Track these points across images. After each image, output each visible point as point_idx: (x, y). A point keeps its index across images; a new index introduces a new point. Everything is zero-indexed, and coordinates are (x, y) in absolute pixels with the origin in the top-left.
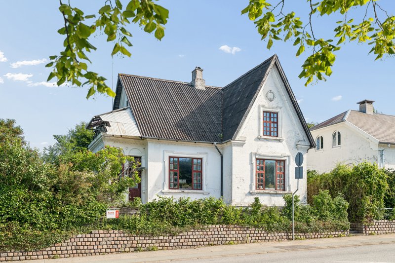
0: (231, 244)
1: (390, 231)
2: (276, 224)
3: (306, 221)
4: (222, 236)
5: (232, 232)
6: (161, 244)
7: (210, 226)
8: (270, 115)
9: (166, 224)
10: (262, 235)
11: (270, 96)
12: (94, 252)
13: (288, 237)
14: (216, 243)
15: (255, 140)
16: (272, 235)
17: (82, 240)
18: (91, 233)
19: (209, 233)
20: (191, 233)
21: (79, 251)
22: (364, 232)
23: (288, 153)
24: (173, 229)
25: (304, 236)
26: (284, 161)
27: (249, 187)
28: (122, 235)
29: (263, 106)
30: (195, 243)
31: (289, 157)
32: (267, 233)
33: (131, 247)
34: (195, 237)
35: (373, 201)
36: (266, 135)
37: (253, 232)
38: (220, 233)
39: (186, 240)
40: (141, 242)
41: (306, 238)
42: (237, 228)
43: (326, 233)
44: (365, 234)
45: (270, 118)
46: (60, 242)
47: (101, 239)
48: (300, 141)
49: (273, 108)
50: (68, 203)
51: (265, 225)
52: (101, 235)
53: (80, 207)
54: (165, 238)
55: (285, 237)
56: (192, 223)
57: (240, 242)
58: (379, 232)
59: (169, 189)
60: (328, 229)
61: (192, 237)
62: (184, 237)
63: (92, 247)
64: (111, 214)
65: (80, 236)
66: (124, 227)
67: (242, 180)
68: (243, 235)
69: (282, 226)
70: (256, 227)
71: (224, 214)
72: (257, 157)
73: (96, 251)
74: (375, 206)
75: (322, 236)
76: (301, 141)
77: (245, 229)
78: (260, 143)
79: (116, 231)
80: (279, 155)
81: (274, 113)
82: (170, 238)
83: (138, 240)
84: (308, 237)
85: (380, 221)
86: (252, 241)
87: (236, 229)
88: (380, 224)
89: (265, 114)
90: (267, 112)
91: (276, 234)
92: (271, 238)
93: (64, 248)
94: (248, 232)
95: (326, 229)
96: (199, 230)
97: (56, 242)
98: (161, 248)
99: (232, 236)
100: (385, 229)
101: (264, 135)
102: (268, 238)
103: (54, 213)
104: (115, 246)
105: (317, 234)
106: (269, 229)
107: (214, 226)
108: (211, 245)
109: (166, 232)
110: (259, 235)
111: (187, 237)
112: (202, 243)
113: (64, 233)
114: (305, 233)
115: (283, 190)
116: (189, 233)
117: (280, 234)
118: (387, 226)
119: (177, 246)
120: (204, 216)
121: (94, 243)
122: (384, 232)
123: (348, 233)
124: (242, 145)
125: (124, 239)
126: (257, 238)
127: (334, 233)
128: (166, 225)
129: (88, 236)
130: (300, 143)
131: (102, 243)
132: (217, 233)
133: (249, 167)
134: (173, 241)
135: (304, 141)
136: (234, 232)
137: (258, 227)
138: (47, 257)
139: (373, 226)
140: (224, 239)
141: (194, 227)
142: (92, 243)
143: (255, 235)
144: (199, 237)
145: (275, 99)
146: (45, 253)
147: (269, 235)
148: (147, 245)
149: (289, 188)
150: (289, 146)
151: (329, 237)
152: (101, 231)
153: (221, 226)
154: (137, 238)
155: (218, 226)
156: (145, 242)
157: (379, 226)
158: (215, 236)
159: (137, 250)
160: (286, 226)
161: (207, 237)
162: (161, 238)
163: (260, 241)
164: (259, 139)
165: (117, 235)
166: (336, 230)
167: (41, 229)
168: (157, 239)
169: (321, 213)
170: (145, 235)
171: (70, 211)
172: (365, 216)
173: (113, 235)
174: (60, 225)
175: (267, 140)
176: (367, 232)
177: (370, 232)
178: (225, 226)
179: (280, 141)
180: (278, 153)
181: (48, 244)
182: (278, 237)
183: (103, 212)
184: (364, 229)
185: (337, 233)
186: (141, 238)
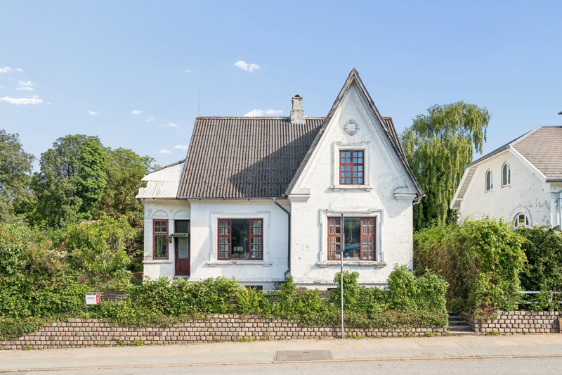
0: (244, 340)
1: (533, 330)
2: (314, 315)
3: (368, 311)
4: (233, 329)
5: (247, 325)
6: (149, 338)
7: (216, 316)
8: (352, 155)
9: (156, 312)
10: (293, 329)
11: (351, 127)
12: (70, 344)
13: (335, 334)
14: (223, 338)
15: (326, 192)
16: (309, 330)
17: (57, 329)
18: (67, 322)
19: (214, 325)
20: (189, 325)
21: (53, 343)
22: (477, 330)
23: (380, 207)
24: (165, 319)
25: (364, 334)
26: (375, 218)
27: (316, 256)
28: (102, 325)
29: (339, 144)
30: (194, 338)
31: (381, 211)
32: (302, 327)
33: (112, 340)
34: (195, 329)
35: (495, 282)
36: (345, 184)
37: (279, 325)
38: (230, 325)
39: (182, 334)
40: (124, 334)
41: (366, 336)
42: (255, 319)
43: (403, 330)
44: (478, 333)
45: (352, 158)
46: (33, 331)
47: (78, 329)
48: (399, 188)
49: (354, 144)
50: (41, 287)
51: (297, 316)
52: (78, 325)
53: (55, 291)
54: (155, 329)
55: (330, 334)
56: (189, 312)
57: (258, 338)
58: (507, 330)
59: (218, 259)
60: (406, 323)
61: (190, 329)
62: (180, 329)
63: (67, 338)
64: (91, 300)
65: (55, 324)
66: (104, 316)
67: (305, 248)
68: (264, 329)
69: (324, 317)
70: (283, 318)
71: (236, 300)
72: (329, 215)
73: (72, 343)
74: (498, 289)
75: (395, 334)
76: (402, 188)
77: (267, 321)
78: (334, 195)
79: (95, 320)
80: (365, 210)
81: (358, 151)
82: (161, 330)
83: (120, 331)
84: (369, 334)
85: (512, 313)
86: (277, 338)
87: (253, 321)
88: (510, 317)
89: (343, 154)
90: (346, 151)
91: (316, 329)
92: (308, 334)
93: (38, 338)
94: (271, 324)
95: (402, 323)
96: (200, 321)
97: (28, 332)
98: (149, 342)
99: (247, 329)
100: (522, 326)
101: (341, 184)
102: (302, 334)
103: (27, 298)
104: (94, 338)
105: (387, 330)
106: (304, 322)
107: (221, 316)
108: (216, 341)
109: (155, 322)
110: (288, 329)
111: (183, 329)
112: (204, 338)
113: (38, 320)
114: (364, 329)
115: (372, 260)
116: (186, 325)
117: (322, 329)
118: (525, 321)
119: (170, 341)
120: (207, 303)
121: (70, 333)
122: (519, 330)
123: (446, 330)
124: (305, 200)
125: (104, 329)
126: (285, 334)
127: (419, 330)
128: (155, 314)
129: (64, 324)
130: (398, 191)
131: (78, 334)
132: (225, 325)
133: (317, 229)
134: (164, 334)
135: (407, 187)
136: (251, 325)
137: (287, 318)
138: (20, 347)
139: (496, 321)
140: (236, 334)
141: (192, 316)
142: (67, 334)
143: (282, 329)
144: (199, 329)
145: (359, 132)
146: (18, 343)
147: (305, 329)
148: (132, 338)
149: (382, 257)
150: (382, 197)
151: (407, 336)
152: (78, 320)
153: (231, 316)
154: (120, 329)
155: (226, 316)
156: (129, 334)
157: (508, 322)
158: (223, 329)
159: (119, 343)
160: (331, 318)
161: (211, 330)
162: (150, 329)
163: (290, 337)
164: (333, 189)
165: (96, 325)
166: (420, 325)
167: (14, 316)
168: (144, 330)
169: (393, 299)
170: (130, 325)
171: (43, 295)
172: (478, 304)
173: (91, 325)
174: (33, 311)
175: (345, 190)
176: (484, 330)
177: (488, 330)
178: (237, 316)
179: (365, 190)
180: (363, 208)
181: (20, 334)
182: (319, 334)
183: (82, 297)
184: (477, 326)
185: (425, 330)
186: (124, 329)
